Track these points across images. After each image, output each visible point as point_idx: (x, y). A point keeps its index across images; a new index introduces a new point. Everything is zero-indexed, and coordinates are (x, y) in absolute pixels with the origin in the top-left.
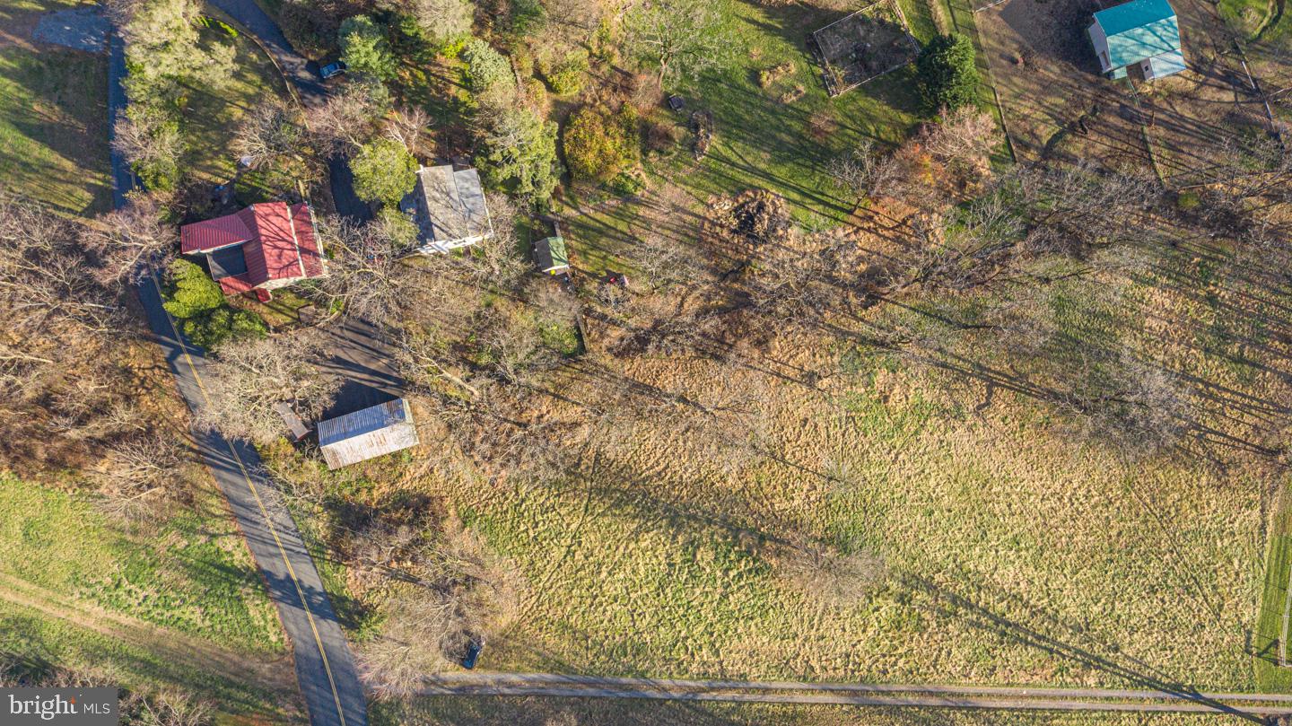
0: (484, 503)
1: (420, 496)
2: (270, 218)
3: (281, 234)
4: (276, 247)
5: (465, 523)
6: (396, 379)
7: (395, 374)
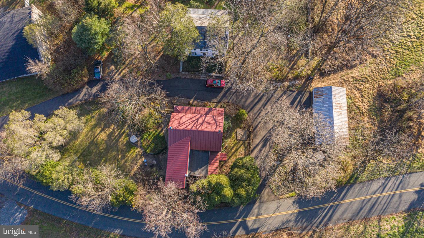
0: (388, 63)
1: (375, 99)
2: (181, 122)
3: (194, 119)
4: (202, 124)
5: (399, 76)
6: (298, 94)
7: (294, 94)
